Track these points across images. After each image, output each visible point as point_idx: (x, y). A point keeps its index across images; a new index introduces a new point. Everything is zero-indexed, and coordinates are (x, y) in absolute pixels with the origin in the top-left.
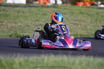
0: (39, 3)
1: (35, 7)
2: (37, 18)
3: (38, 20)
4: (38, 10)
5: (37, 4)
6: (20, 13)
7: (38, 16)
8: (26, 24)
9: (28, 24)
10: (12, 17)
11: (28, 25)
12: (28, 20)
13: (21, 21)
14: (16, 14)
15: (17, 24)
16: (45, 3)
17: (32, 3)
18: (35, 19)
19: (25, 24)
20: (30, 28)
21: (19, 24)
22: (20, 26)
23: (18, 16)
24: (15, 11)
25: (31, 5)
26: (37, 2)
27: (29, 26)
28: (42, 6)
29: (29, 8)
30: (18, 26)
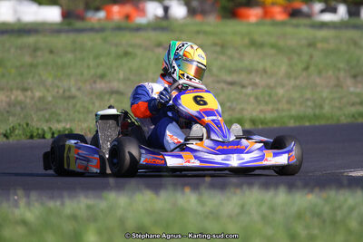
0: (108, 17)
1: (92, 30)
2: (100, 70)
3: (102, 77)
4: (105, 40)
5: (99, 20)
6: (39, 53)
7: (103, 60)
8: (61, 91)
9: (69, 90)
10: (13, 71)
11: (67, 94)
12: (69, 76)
13: (43, 83)
14: (27, 59)
15: (29, 93)
16: (128, 17)
17: (81, 18)
18: (92, 72)
19: (58, 92)
20: (75, 106)
21: (38, 94)
22: (42, 99)
23: (32, 65)
24: (21, 48)
25: (79, 24)
26: (102, 14)
27: (73, 97)
28: (119, 28)
29: (72, 36)
30: (32, 98)
